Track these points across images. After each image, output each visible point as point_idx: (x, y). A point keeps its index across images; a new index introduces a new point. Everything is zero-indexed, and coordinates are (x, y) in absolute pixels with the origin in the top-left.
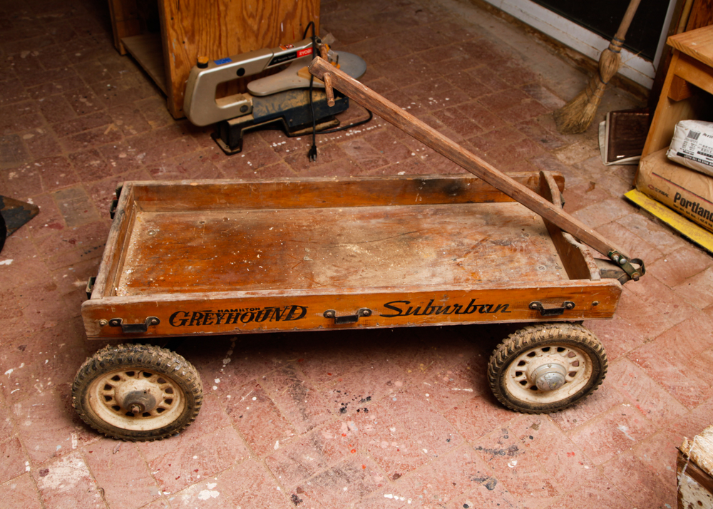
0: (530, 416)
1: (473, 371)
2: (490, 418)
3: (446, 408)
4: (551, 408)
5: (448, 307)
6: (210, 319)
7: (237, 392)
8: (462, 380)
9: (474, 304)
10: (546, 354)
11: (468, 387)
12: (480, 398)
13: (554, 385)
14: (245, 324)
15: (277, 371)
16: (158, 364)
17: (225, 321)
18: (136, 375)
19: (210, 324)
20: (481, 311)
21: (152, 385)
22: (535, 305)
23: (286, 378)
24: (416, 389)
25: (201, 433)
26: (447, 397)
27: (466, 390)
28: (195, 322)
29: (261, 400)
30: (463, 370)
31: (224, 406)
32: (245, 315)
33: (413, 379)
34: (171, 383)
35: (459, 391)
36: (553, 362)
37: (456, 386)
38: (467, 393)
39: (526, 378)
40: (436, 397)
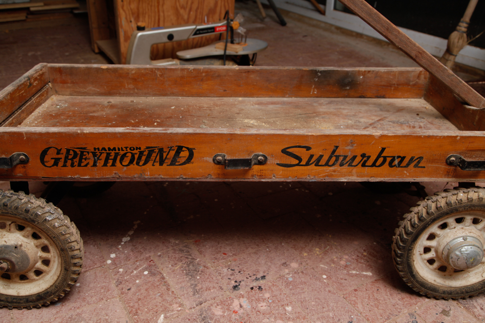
0: (438, 301)
1: (370, 257)
2: (394, 302)
3: (346, 290)
4: (462, 293)
5: (354, 158)
6: (85, 159)
7: (130, 267)
8: (360, 265)
9: (384, 155)
10: (459, 226)
11: (366, 271)
12: (381, 282)
13: (472, 260)
14: (125, 168)
15: (173, 249)
16: (27, 211)
17: (102, 162)
18: (8, 227)
19: (86, 166)
20: (391, 165)
21: (25, 240)
22: (453, 159)
23: (181, 255)
24: (313, 271)
25: (83, 304)
26: (346, 280)
27: (364, 273)
28: (69, 162)
29: (152, 274)
30: (360, 255)
31: (114, 279)
32: (124, 155)
33: (309, 261)
34: (47, 239)
35: (357, 274)
36: (469, 234)
37: (354, 269)
38: (366, 276)
39: (435, 255)
40: (334, 279)
